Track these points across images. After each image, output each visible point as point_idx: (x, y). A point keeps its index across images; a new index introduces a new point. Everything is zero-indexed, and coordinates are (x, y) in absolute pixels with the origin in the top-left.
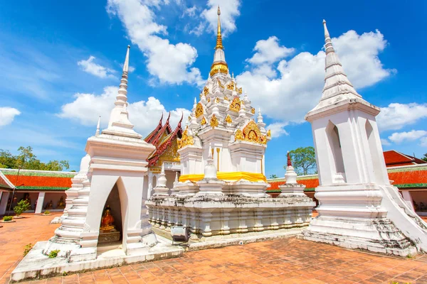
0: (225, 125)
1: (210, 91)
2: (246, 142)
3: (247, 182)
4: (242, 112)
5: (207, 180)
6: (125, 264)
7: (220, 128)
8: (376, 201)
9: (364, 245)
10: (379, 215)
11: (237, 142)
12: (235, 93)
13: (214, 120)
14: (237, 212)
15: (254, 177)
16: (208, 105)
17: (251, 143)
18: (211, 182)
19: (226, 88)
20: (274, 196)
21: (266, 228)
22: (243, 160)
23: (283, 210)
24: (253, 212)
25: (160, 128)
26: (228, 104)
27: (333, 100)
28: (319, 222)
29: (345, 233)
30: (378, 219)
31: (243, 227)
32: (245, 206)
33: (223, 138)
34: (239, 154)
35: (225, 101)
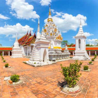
0: (53, 35)
1: (48, 26)
2: (58, 40)
3: (58, 49)
4: (57, 32)
5: (52, 49)
6: (49, 65)
7: (52, 36)
8: (84, 53)
9: (82, 59)
10: (84, 55)
11: (57, 40)
12: (55, 27)
13: (51, 34)
14: (57, 56)
15: (60, 48)
16: (48, 29)
17: (60, 40)
18: (53, 49)
19: (53, 26)
20: (63, 52)
21: (62, 59)
22: (58, 44)
23: (65, 55)
24: (60, 55)
25: (28, 34)
26: (54, 30)
27: (80, 35)
28: (75, 57)
29: (79, 58)
30: (84, 56)
31: (58, 59)
32: (59, 54)
33: (53, 38)
34: (57, 42)
35: (53, 29)
